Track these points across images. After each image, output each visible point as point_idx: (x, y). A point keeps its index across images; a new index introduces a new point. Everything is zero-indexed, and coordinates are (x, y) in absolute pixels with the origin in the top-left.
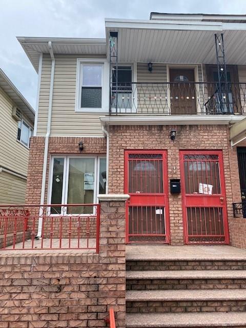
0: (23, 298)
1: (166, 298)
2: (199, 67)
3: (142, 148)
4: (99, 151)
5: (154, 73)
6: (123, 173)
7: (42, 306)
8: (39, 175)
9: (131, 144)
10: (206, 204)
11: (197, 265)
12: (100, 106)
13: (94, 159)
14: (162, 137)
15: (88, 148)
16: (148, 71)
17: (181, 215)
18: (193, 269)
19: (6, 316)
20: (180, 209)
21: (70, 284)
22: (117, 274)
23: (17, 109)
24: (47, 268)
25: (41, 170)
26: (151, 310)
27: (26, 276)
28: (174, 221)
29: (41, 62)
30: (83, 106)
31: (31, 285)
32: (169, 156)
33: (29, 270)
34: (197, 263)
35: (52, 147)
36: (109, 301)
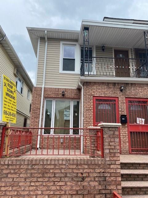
0: (61, 185)
1: (134, 186)
2: (131, 50)
3: (104, 96)
4: (74, 97)
5: (106, 52)
6: (92, 110)
7: (73, 190)
8: (38, 110)
9: (97, 93)
10: (141, 130)
11: (145, 166)
12: (73, 70)
13: (70, 101)
14: (115, 90)
15: (67, 94)
16: (102, 51)
17: (127, 137)
18: (143, 169)
19: (52, 196)
20: (127, 133)
21: (89, 176)
22: (116, 171)
23: (17, 70)
24: (75, 167)
25: (39, 107)
26: (126, 193)
27: (63, 171)
28: (123, 140)
29: (39, 43)
30: (64, 69)
31: (66, 177)
32: (119, 101)
33: (65, 167)
34: (146, 165)
35: (46, 93)
36: (112, 187)
